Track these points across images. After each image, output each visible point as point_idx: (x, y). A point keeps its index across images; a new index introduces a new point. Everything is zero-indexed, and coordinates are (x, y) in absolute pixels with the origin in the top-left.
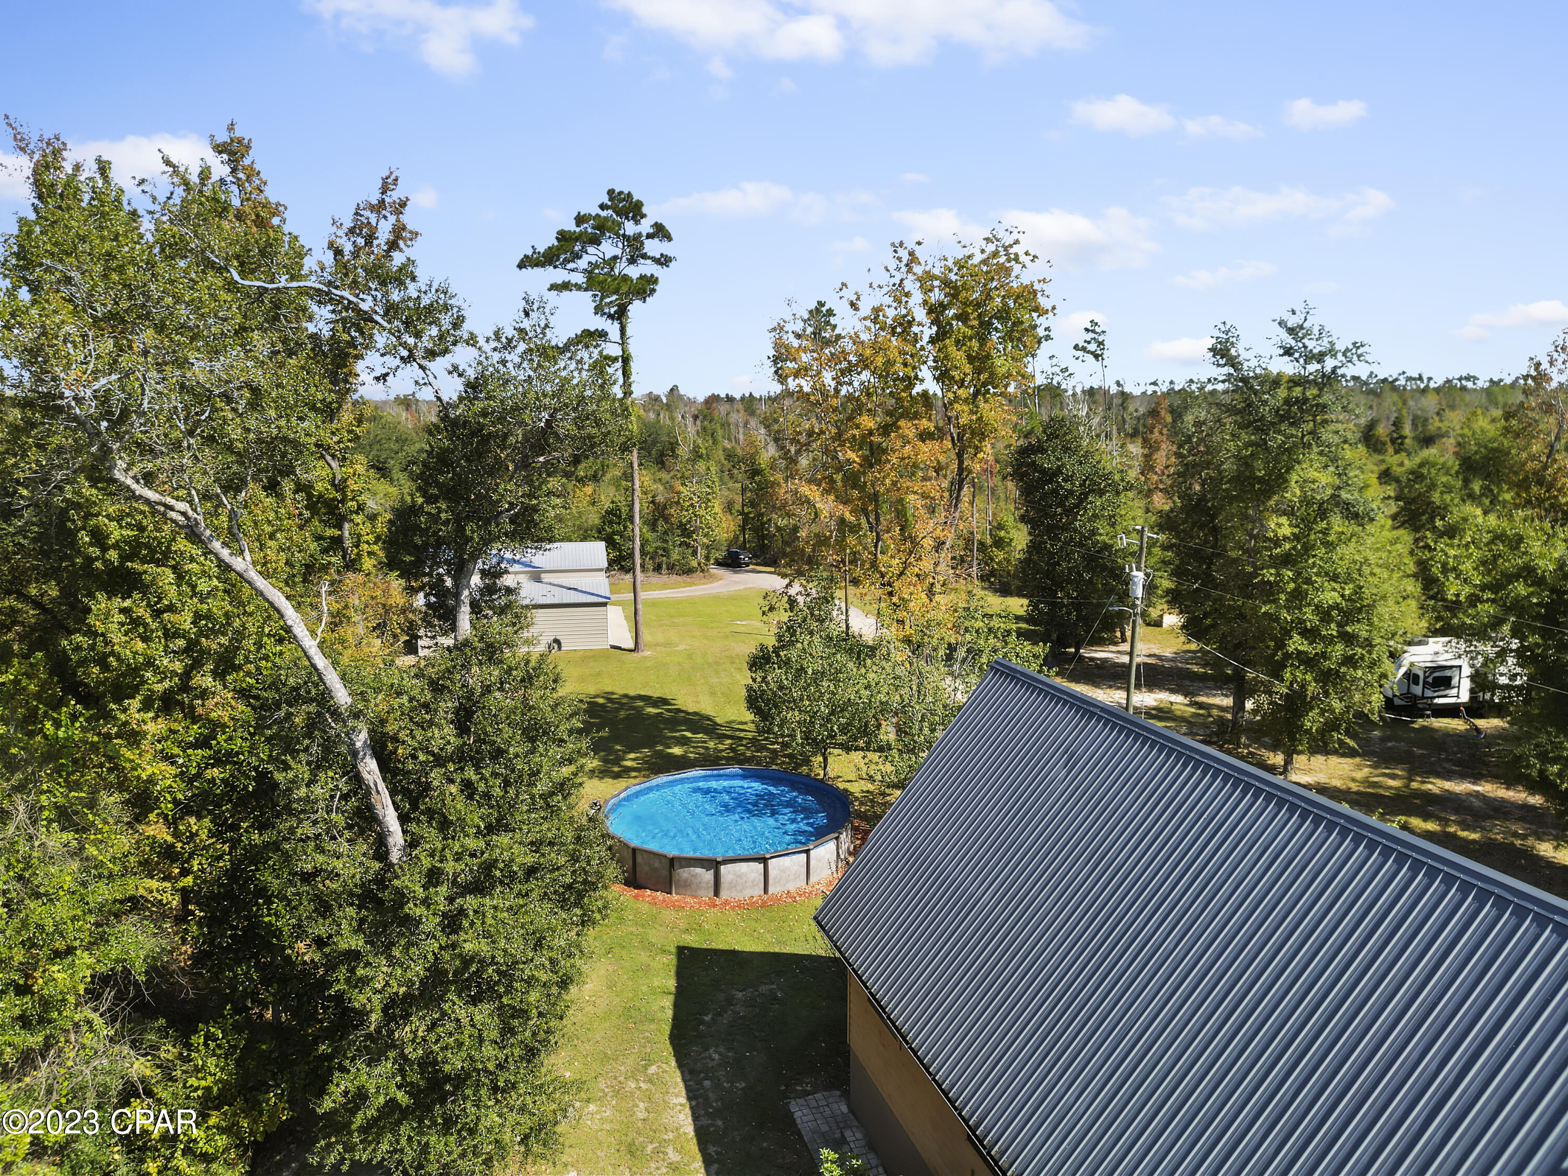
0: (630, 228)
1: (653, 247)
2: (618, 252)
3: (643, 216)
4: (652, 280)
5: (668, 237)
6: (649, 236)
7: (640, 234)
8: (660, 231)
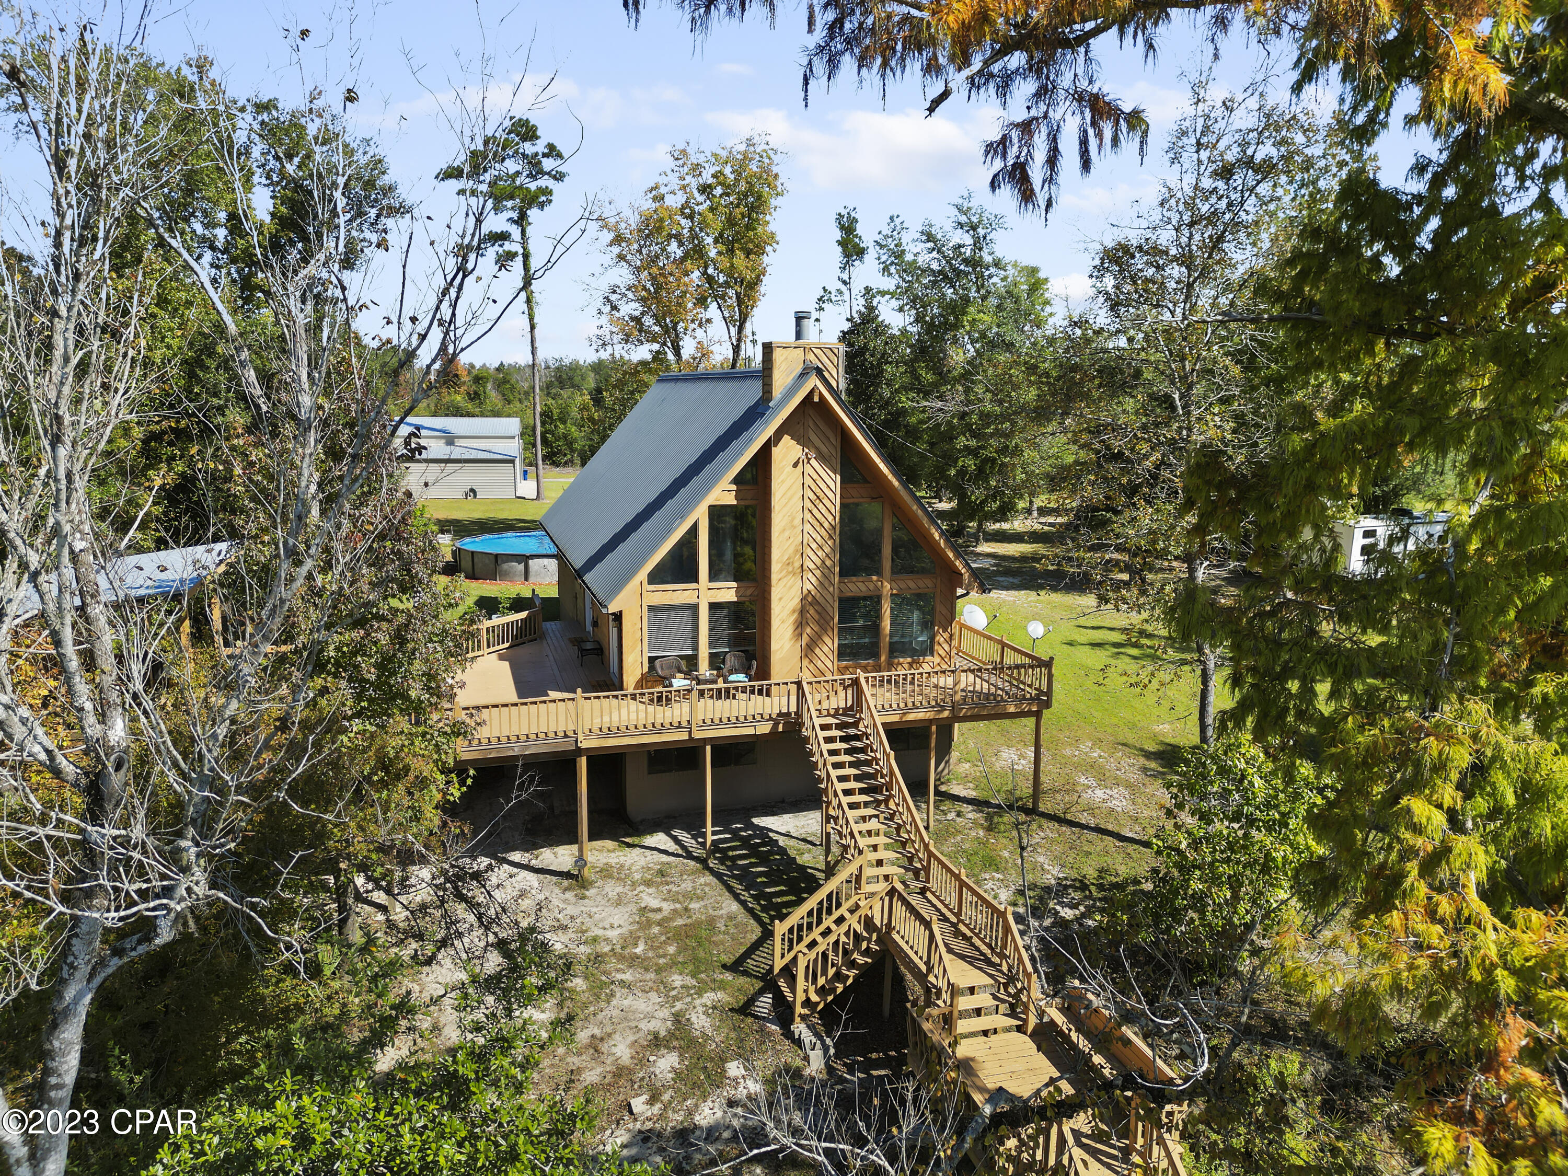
0: (529, 148)
1: (548, 164)
2: (520, 168)
3: (537, 138)
4: (547, 192)
5: (559, 156)
6: (544, 155)
7: (536, 154)
8: (552, 151)
